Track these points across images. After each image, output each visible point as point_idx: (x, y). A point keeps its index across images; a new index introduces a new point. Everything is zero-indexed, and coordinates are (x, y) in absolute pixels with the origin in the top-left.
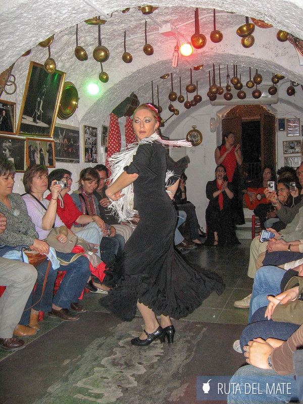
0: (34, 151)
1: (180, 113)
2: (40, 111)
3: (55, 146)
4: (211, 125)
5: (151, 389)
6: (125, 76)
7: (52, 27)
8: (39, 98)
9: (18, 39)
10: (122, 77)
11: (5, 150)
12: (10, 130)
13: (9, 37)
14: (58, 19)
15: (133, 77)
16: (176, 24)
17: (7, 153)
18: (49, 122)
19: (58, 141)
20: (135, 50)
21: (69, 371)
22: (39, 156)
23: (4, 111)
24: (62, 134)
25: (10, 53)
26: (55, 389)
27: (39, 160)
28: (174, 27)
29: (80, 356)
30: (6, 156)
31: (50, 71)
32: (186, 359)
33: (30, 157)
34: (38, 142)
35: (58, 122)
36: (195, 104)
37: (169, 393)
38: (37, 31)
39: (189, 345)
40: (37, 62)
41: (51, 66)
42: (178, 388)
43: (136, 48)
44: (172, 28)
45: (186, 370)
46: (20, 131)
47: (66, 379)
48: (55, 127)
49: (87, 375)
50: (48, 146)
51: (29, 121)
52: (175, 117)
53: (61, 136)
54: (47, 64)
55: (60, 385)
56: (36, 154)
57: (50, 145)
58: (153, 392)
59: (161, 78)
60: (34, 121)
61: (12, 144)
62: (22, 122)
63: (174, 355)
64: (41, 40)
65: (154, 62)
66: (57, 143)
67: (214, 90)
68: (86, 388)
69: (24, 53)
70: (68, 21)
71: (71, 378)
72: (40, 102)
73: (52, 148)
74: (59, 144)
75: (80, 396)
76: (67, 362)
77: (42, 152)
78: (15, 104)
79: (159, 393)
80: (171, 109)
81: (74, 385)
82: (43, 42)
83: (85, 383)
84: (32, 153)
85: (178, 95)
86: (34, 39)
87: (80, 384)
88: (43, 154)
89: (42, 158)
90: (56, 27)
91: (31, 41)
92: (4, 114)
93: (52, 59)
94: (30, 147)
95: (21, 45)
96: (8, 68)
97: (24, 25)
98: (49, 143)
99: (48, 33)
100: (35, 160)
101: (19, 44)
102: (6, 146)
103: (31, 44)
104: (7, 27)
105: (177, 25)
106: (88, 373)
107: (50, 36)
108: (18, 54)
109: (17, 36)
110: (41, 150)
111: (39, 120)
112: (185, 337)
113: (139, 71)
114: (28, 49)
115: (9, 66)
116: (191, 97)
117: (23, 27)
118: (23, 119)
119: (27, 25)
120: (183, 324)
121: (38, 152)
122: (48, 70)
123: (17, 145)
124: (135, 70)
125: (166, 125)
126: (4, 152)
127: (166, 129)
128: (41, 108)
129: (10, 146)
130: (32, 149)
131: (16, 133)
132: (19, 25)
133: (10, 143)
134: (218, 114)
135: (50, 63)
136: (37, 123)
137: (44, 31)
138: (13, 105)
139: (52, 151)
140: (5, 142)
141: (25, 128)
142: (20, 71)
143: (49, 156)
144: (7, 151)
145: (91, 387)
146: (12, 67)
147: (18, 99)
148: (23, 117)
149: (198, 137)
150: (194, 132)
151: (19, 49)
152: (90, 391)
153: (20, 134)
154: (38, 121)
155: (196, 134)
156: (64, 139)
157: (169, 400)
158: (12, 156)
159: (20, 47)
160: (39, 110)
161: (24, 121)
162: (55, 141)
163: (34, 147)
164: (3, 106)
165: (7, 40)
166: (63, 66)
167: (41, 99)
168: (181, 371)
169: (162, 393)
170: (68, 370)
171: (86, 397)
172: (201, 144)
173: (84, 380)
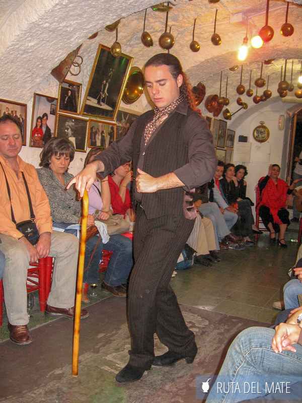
0: (96, 133)
1: (249, 107)
2: (105, 94)
3: (117, 129)
4: (279, 123)
5: (176, 372)
6: (193, 65)
7: (119, 11)
8: (105, 81)
9: (85, 21)
10: (190, 66)
11: (68, 129)
12: (74, 110)
13: (77, 19)
14: (126, 3)
15: (201, 66)
16: (249, 14)
17: (69, 132)
18: (113, 105)
19: (120, 125)
20: (204, 39)
21: (101, 344)
22: (100, 137)
23: (70, 92)
24: (125, 119)
25: (77, 35)
26: (85, 358)
27: (100, 141)
28: (246, 18)
29: (114, 332)
30: (67, 135)
31: (116, 55)
32: (215, 350)
33: (91, 138)
34: (100, 124)
35: (122, 106)
36: (265, 100)
37: (192, 379)
38: (104, 14)
39: (221, 337)
40: (106, 45)
41: (118, 50)
42: (201, 375)
43: (206, 37)
44: (243, 18)
45: (212, 361)
46: (84, 112)
47: (97, 351)
48: (119, 111)
49: (117, 350)
50: (110, 129)
51: (93, 102)
52: (243, 111)
53: (123, 120)
54: (113, 47)
55: (90, 355)
56: (97, 136)
57: (112, 128)
58: (177, 375)
59: (230, 69)
60: (99, 103)
61: (75, 124)
62: (87, 103)
63: (204, 345)
64: (108, 23)
65: (223, 53)
66: (119, 126)
67: (284, 86)
68: (113, 362)
69: (91, 35)
70: (134, 6)
71: (102, 350)
72: (106, 84)
73: (113, 131)
74: (122, 127)
75: (106, 368)
76: (100, 336)
77: (103, 134)
78: (81, 85)
79: (181, 377)
80: (239, 102)
81: (103, 358)
82: (110, 25)
83: (114, 358)
84: (93, 134)
85: (247, 88)
86: (101, 22)
87: (109, 357)
88: (104, 136)
89: (103, 140)
90: (123, 11)
91: (98, 24)
92: (69, 94)
93: (118, 43)
94: (92, 129)
95: (89, 27)
96: (75, 49)
97: (92, 7)
98: (111, 126)
99: (115, 17)
100: (96, 142)
101: (86, 26)
102: (68, 126)
103: (98, 27)
104: (75, 9)
105: (250, 16)
106: (118, 349)
107: (117, 20)
108: (86, 37)
109: (85, 18)
110: (103, 132)
111: (104, 102)
112: (219, 329)
113: (207, 61)
114: (95, 31)
115: (76, 47)
116: (260, 92)
117: (91, 9)
118: (87, 101)
119: (95, 7)
120: (220, 317)
121: (100, 134)
122: (114, 54)
123: (80, 125)
124: (203, 60)
125: (233, 118)
126: (66, 130)
127: (233, 123)
128: (106, 91)
129: (72, 126)
130: (94, 130)
131: (80, 113)
132: (87, 8)
133: (73, 122)
134: (289, 112)
135: (117, 46)
136: (101, 105)
137: (111, 15)
138: (79, 86)
139: (114, 134)
140: (68, 122)
141: (89, 109)
142: (88, 53)
143: (111, 138)
144: (70, 130)
145: (118, 362)
146: (78, 49)
147: (85, 80)
148: (88, 98)
149: (264, 133)
150: (261, 129)
151: (87, 31)
152: (117, 365)
153: (84, 115)
154: (102, 103)
155: (263, 130)
156: (127, 123)
157: (189, 385)
158: (73, 135)
159: (87, 29)
160: (103, 92)
161: (88, 103)
162: (118, 125)
163: (96, 129)
164: (69, 86)
165: (75, 22)
166: (132, 51)
167: (106, 82)
168: (207, 360)
169: (185, 377)
170: (100, 342)
171: (113, 370)
172: (268, 141)
173: (114, 354)
